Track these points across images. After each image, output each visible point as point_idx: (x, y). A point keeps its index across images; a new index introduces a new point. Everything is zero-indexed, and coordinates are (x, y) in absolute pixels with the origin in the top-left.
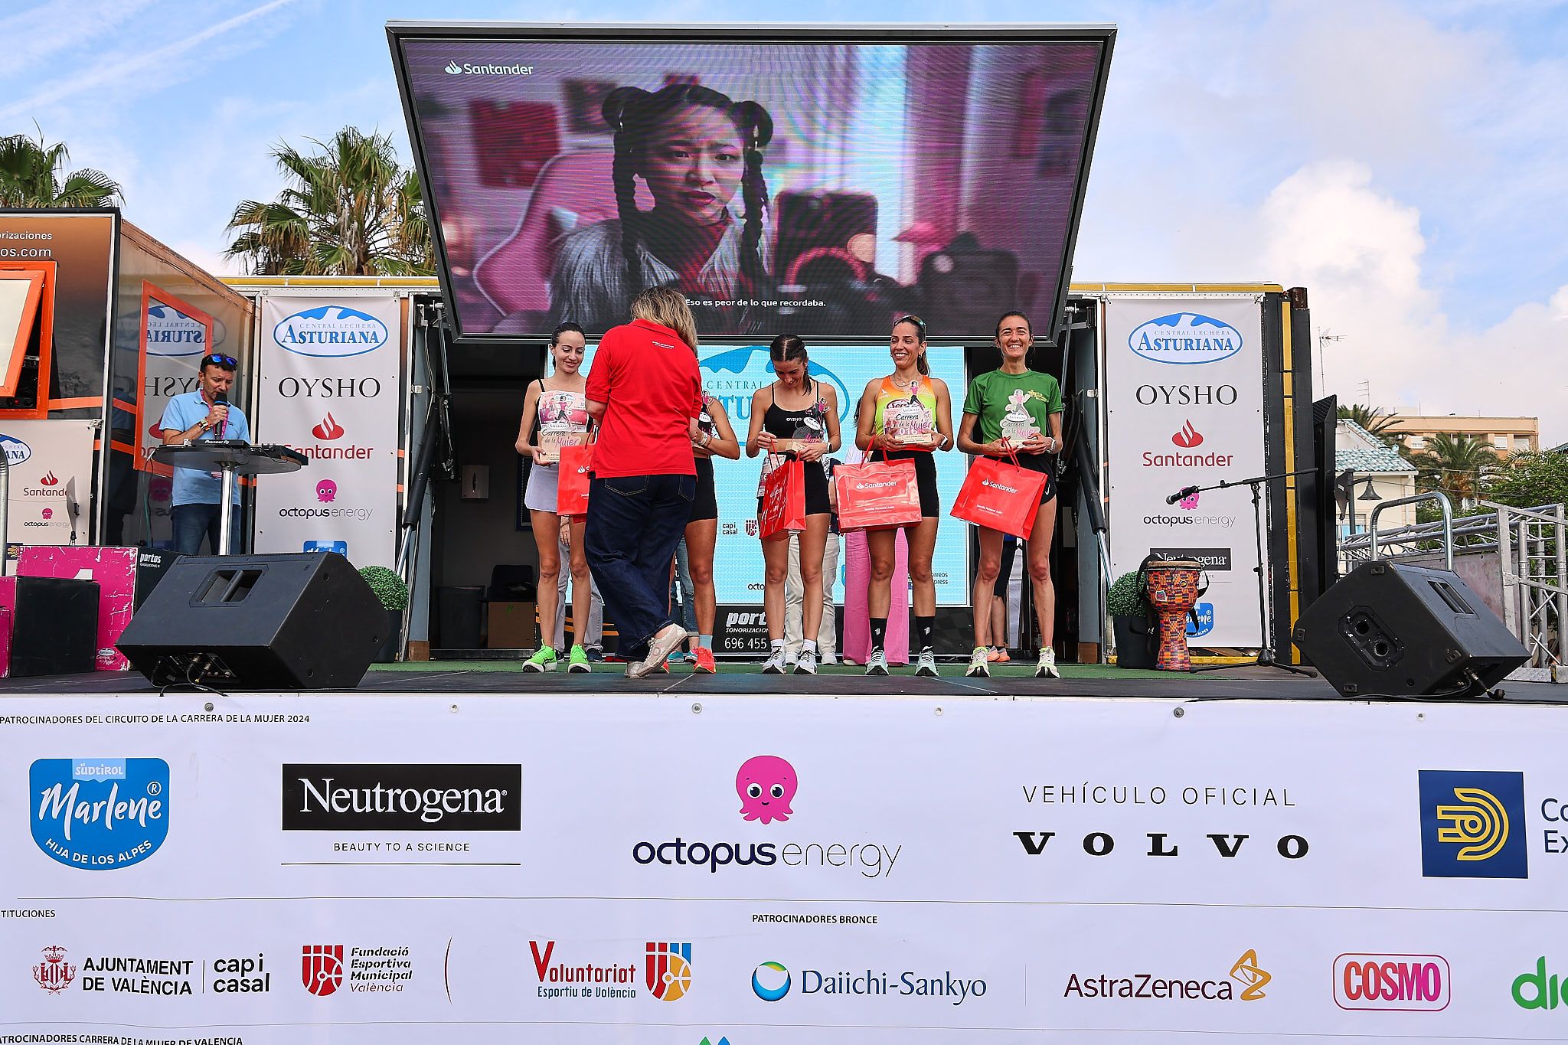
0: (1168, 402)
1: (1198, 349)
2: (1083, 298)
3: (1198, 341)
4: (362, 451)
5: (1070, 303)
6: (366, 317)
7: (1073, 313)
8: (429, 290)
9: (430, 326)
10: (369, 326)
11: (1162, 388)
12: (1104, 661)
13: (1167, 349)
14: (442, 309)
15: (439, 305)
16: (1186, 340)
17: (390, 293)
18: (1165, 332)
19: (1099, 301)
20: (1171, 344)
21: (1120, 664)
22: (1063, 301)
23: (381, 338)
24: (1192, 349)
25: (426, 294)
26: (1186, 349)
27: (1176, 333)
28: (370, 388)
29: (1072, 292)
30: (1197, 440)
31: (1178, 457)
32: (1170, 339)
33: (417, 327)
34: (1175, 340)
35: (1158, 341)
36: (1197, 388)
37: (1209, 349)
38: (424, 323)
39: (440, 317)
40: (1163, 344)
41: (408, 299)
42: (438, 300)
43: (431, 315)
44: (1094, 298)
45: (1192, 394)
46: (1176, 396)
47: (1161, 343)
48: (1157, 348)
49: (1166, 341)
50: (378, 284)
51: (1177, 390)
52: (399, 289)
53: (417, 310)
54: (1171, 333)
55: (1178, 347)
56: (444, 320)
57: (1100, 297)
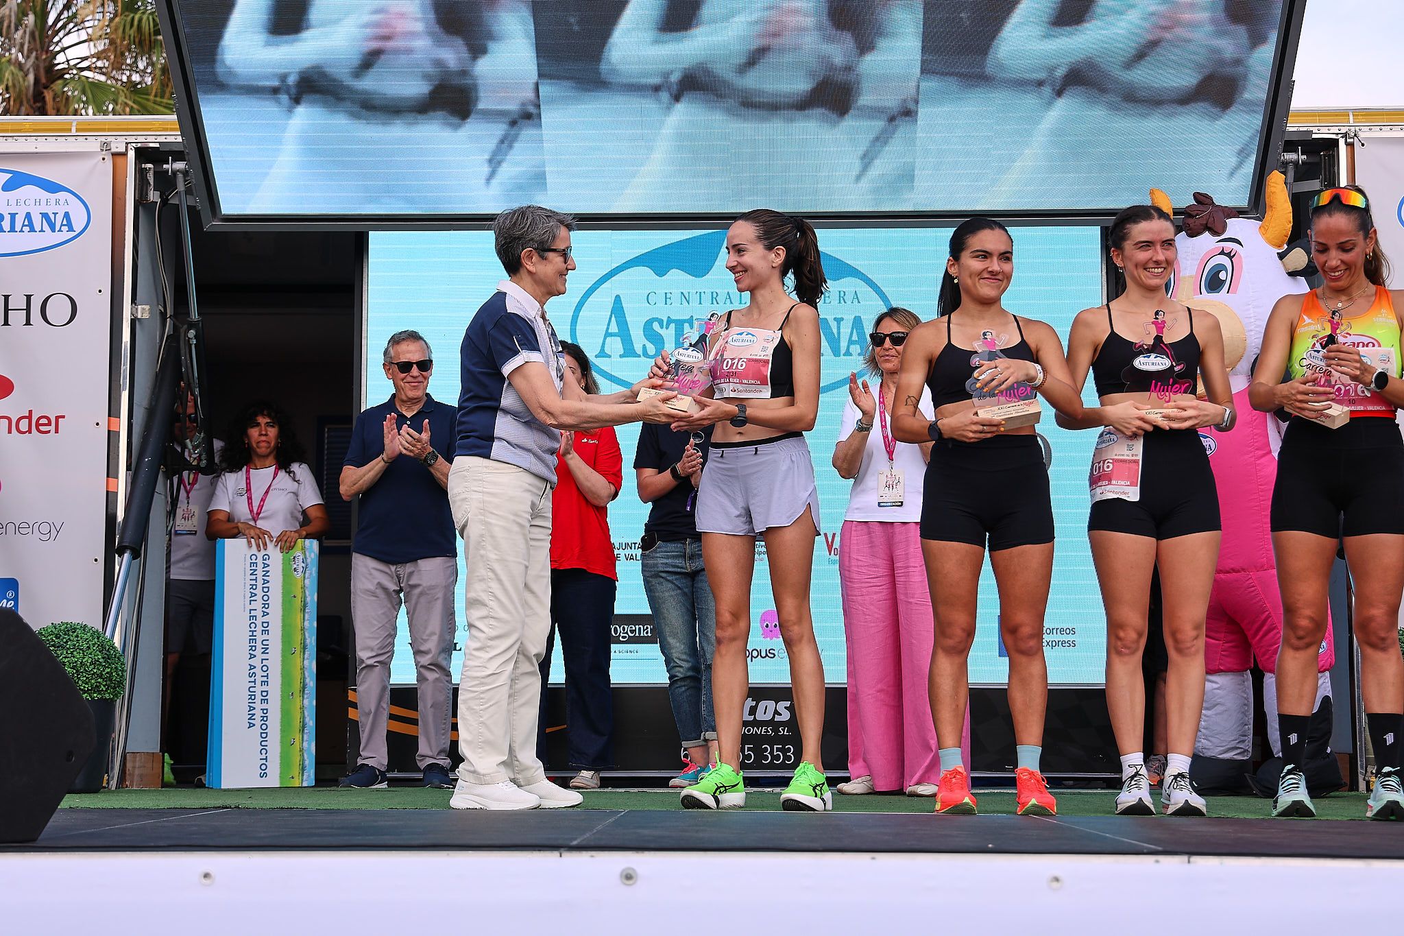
2: (1314, 136)
4: (44, 421)
5: (1290, 146)
6: (52, 187)
7: (1296, 163)
8: (162, 139)
9: (164, 201)
10: (57, 202)
14: (185, 173)
15: (180, 165)
17: (93, 145)
19: (1342, 142)
22: (1277, 143)
23: (78, 225)
25: (157, 145)
28: (60, 309)
29: (1292, 126)
33: (140, 202)
38: (154, 196)
39: (181, 187)
41: (124, 154)
42: (178, 156)
43: (166, 182)
44: (1334, 136)
50: (74, 129)
52: (109, 139)
53: (141, 174)
56: (189, 191)
57: (1345, 135)
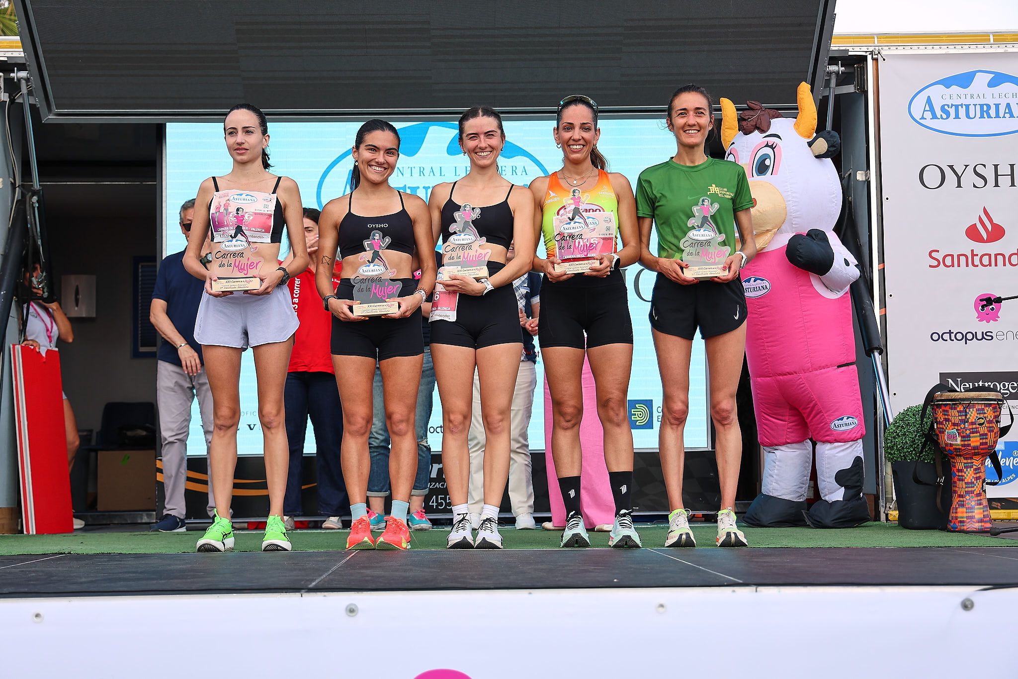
0: (959, 186)
1: (997, 116)
2: (850, 53)
3: (997, 106)
5: (833, 61)
7: (837, 73)
8: (9, 55)
9: (12, 101)
11: (951, 167)
12: (883, 517)
13: (957, 116)
14: (27, 80)
15: (23, 74)
16: (982, 106)
18: (955, 96)
19: (869, 58)
20: (962, 111)
21: (905, 523)
22: (824, 58)
24: (989, 116)
26: (982, 117)
27: (969, 97)
29: (835, 46)
30: (997, 233)
31: (973, 255)
32: (962, 105)
34: (967, 106)
35: (946, 107)
36: (996, 166)
37: (1012, 116)
39: (24, 90)
40: (952, 111)
42: (22, 67)
43: (12, 87)
44: (864, 54)
45: (989, 174)
46: (969, 178)
47: (949, 109)
48: (944, 116)
49: (957, 107)
51: (970, 169)
54: (963, 97)
55: (972, 115)
56: (30, 93)
57: (871, 53)
